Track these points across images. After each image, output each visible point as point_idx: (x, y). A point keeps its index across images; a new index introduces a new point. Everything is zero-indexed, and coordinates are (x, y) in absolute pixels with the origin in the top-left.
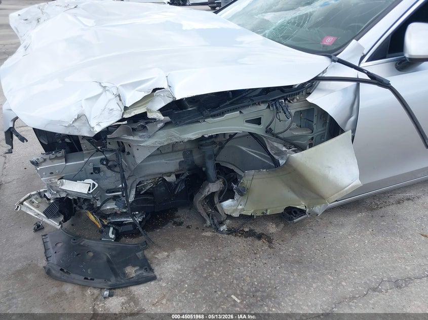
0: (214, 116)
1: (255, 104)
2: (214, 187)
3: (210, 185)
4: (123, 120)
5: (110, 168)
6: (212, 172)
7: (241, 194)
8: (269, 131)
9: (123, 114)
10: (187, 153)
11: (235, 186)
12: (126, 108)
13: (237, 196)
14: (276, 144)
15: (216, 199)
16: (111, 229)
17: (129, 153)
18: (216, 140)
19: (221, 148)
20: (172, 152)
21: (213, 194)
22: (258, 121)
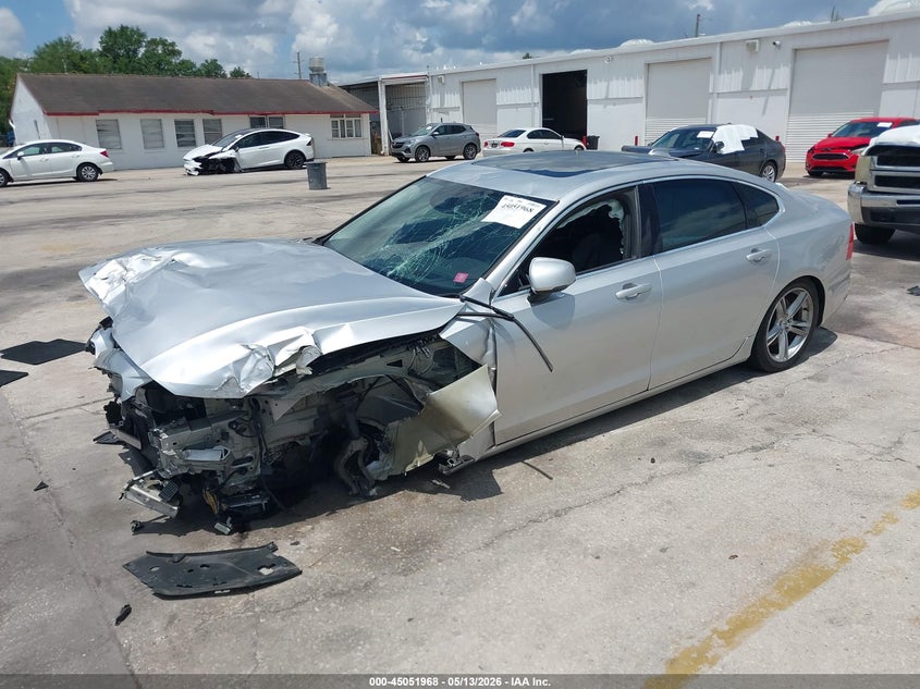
0: (356, 362)
1: (393, 348)
2: (358, 445)
3: (353, 443)
4: (273, 378)
5: (238, 432)
6: (354, 429)
7: (386, 451)
8: (411, 373)
9: (274, 372)
10: (322, 410)
11: (378, 443)
12: (276, 367)
13: (382, 456)
14: (420, 386)
15: (360, 462)
16: (229, 519)
17: (264, 411)
18: (355, 390)
19: (361, 400)
20: (306, 409)
21: (357, 453)
22: (399, 364)
